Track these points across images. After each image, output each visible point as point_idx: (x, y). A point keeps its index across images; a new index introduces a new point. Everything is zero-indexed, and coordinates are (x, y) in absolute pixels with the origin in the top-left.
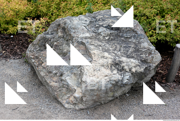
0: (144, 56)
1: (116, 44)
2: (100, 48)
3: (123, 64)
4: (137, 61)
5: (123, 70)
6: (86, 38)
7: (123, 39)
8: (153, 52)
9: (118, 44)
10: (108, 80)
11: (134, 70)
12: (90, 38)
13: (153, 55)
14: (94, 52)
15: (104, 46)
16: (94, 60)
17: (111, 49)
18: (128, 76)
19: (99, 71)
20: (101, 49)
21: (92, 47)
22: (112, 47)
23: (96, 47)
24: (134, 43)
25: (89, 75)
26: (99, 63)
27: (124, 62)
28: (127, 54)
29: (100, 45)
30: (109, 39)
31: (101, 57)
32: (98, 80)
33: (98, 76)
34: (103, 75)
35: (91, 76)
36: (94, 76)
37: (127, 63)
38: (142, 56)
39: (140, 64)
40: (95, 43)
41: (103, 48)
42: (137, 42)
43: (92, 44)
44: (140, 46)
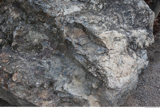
1: (115, 13)
3: (137, 41)
9: (117, 11)
10: (136, 71)
11: (147, 44)
12: (82, 13)
13: (151, 16)
14: (102, 35)
15: (105, 20)
16: (109, 48)
17: (114, 22)
19: (123, 64)
20: (106, 27)
21: (95, 28)
22: (114, 20)
23: (99, 25)
24: (131, 5)
25: (116, 76)
26: (118, 52)
27: (137, 38)
28: (131, 23)
29: (101, 21)
30: (103, 7)
31: (114, 41)
32: (128, 77)
33: (126, 71)
34: (130, 67)
35: (119, 75)
36: (122, 75)
37: (140, 37)
38: (144, 21)
39: (148, 33)
40: (93, 19)
41: (106, 25)
42: (133, 3)
43: (91, 23)
44: (138, 8)
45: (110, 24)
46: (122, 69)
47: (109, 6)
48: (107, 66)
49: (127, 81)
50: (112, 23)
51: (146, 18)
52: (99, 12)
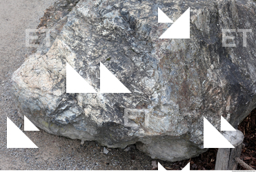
0: (128, 101)
1: (106, 51)
2: (77, 42)
4: (105, 101)
5: (76, 99)
6: (79, 16)
7: (126, 48)
8: (151, 107)
9: (111, 52)
10: (36, 96)
11: (87, 111)
12: (84, 19)
14: (59, 41)
15: (86, 42)
16: (48, 53)
17: (90, 53)
18: (72, 114)
19: (35, 75)
20: (75, 45)
22: (94, 52)
23: (74, 37)
24: (136, 68)
25: (22, 71)
26: (47, 64)
29: (82, 38)
30: (107, 36)
31: (60, 57)
32: (24, 86)
33: (29, 81)
34: (36, 84)
35: (23, 74)
36: (24, 78)
38: (126, 99)
39: (106, 109)
40: (79, 30)
41: (79, 45)
42: (142, 70)
43: (73, 30)
44: (139, 80)
45: (84, 49)
46: (30, 75)
47: (115, 41)
48: (30, 59)
49: (19, 85)
50: (86, 50)
51: (133, 102)
52: (97, 35)
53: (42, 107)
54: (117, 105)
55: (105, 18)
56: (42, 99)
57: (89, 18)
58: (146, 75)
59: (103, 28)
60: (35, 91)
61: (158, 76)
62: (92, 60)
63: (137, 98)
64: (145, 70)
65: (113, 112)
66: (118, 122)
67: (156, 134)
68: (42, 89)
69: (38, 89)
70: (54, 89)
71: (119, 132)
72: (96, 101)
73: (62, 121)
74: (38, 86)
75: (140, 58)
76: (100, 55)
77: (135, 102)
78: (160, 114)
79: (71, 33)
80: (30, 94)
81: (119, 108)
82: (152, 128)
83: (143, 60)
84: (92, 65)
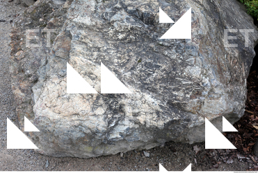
0: (180, 94)
1: (132, 54)
2: (96, 54)
3: (123, 101)
4: (157, 102)
5: (122, 111)
6: (81, 27)
7: (152, 45)
8: (205, 93)
9: (138, 54)
10: (77, 123)
11: (141, 119)
12: (88, 28)
13: (202, 98)
14: (76, 58)
15: (105, 51)
17: (116, 60)
18: (126, 127)
19: (65, 101)
20: (95, 57)
21: (79, 48)
22: (119, 58)
23: (89, 49)
24: (173, 61)
25: (46, 102)
27: (126, 97)
28: (145, 80)
29: (99, 48)
30: (125, 39)
31: (86, 74)
32: (57, 117)
33: (61, 110)
34: (71, 110)
35: (49, 105)
36: (53, 108)
37: (132, 100)
38: (176, 94)
39: (161, 110)
40: (91, 41)
41: (99, 56)
42: (180, 61)
43: (83, 42)
44: (182, 72)
45: (107, 58)
46: (59, 103)
47: (136, 42)
48: (49, 87)
49: (51, 118)
50: (110, 59)
51: (185, 94)
52: (113, 40)
53: (88, 131)
54: (170, 103)
55: (113, 22)
56: (87, 124)
57: (94, 26)
58: (188, 65)
59: (117, 32)
60: (73, 118)
61: (200, 62)
62: (122, 67)
63: (187, 89)
64: (183, 61)
65: (168, 110)
66: (177, 118)
67: (215, 117)
68: (80, 113)
69: (75, 114)
70: (93, 109)
71: (178, 127)
72: (147, 106)
73: (117, 138)
74: (75, 112)
75: (174, 50)
76: (128, 60)
77: (188, 93)
78: (216, 96)
79: (84, 46)
80: (68, 123)
81: (173, 105)
82: (211, 112)
83: (177, 51)
84: (125, 72)
